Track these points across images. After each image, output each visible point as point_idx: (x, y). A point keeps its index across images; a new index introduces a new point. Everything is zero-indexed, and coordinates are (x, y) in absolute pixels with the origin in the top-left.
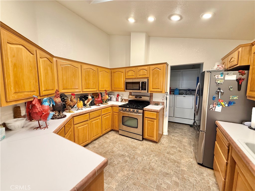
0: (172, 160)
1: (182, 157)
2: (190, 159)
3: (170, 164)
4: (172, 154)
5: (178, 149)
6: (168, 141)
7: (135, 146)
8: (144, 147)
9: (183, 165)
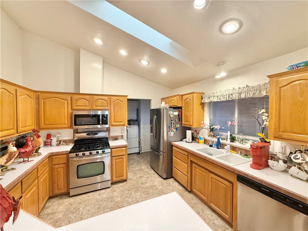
0: (150, 187)
1: (153, 181)
2: (158, 179)
3: (151, 191)
4: (146, 183)
5: (145, 176)
6: (133, 174)
7: (107, 196)
8: (118, 192)
9: (158, 186)
